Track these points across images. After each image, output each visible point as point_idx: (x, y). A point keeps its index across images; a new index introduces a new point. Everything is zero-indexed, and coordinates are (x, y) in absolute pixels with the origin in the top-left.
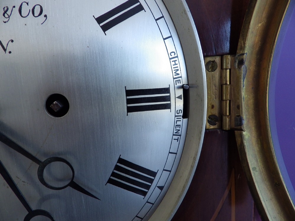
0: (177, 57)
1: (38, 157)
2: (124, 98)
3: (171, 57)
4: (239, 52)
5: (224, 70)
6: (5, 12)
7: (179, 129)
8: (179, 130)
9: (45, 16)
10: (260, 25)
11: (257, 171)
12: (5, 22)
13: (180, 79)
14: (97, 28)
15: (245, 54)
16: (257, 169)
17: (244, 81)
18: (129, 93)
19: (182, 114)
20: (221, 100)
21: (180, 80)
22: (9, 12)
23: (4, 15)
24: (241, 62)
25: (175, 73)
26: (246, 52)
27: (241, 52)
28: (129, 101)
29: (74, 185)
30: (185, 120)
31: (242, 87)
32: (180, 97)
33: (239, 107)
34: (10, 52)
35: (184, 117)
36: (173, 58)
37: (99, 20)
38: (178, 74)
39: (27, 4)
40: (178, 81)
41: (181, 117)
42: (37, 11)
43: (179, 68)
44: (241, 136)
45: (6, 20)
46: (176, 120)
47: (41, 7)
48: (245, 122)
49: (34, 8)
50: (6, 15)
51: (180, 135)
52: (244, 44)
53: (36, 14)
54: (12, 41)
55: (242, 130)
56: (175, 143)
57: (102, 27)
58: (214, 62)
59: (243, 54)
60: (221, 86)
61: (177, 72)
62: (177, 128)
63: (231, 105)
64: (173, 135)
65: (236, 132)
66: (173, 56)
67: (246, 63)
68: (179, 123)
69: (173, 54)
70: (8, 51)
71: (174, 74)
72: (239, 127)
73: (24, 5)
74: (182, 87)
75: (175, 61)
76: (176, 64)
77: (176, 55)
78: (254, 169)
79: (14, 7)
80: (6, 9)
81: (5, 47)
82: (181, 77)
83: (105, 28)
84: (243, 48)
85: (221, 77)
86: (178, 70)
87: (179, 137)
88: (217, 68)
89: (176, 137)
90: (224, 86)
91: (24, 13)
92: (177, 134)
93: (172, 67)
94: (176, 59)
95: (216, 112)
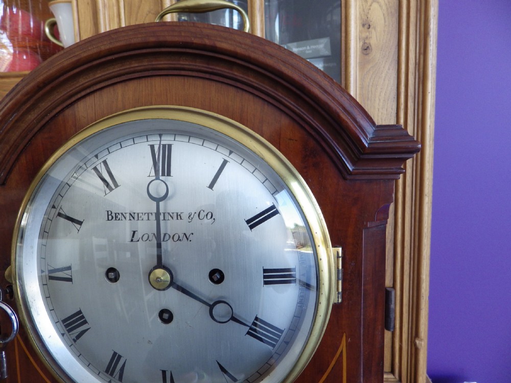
1: (207, 301)
2: (262, 274)
6: (190, 216)
9: (214, 219)
12: (190, 222)
14: (247, 226)
18: (265, 271)
19: (305, 288)
21: (304, 262)
22: (192, 216)
25: (301, 257)
28: (265, 277)
29: (234, 319)
32: (304, 275)
34: (190, 241)
37: (248, 222)
38: (303, 258)
39: (204, 211)
40: (302, 263)
41: (304, 290)
42: (209, 216)
45: (190, 220)
46: (300, 292)
47: (212, 213)
49: (208, 213)
50: (190, 218)
53: (209, 218)
54: (193, 234)
57: (249, 226)
62: (301, 298)
64: (298, 303)
68: (302, 294)
73: (202, 212)
79: (195, 213)
80: (190, 214)
81: (188, 237)
82: (305, 260)
83: (251, 227)
86: (302, 255)
87: (302, 305)
89: (300, 305)
91: (201, 217)
92: (300, 302)
93: (299, 253)
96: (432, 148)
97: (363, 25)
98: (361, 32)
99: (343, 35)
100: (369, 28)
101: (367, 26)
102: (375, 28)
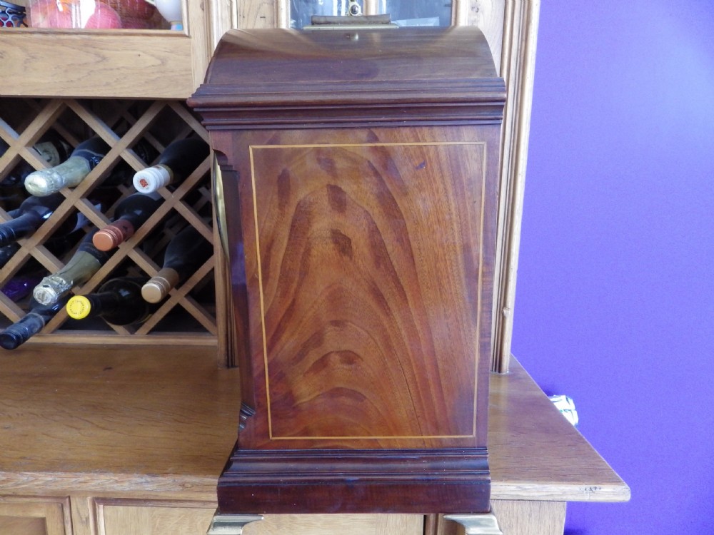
96: (528, 130)
97: (473, 8)
98: (469, 15)
99: (453, 16)
100: (477, 12)
101: (475, 9)
102: (483, 12)
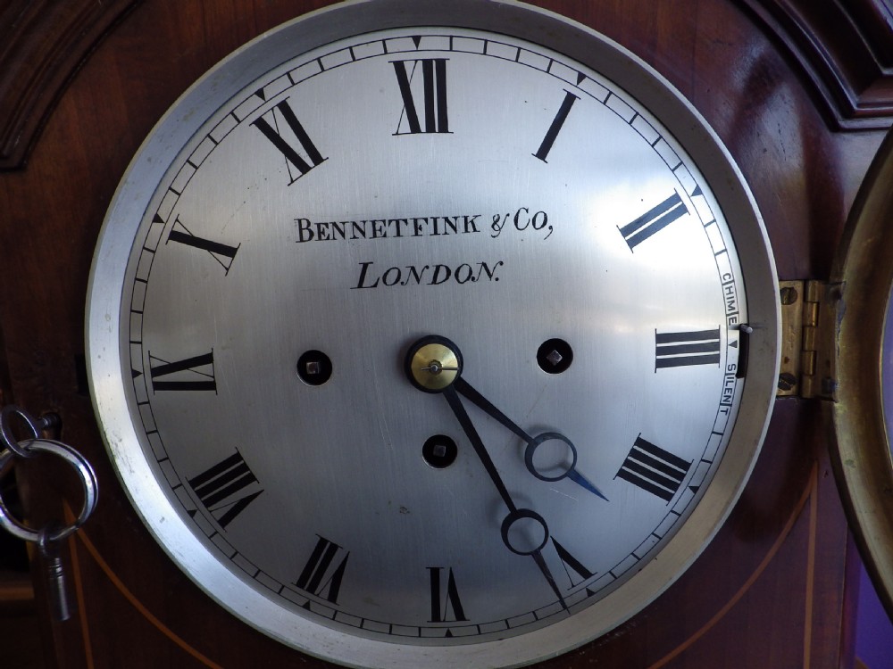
0: (733, 281)
2: (653, 346)
3: (724, 282)
4: (833, 279)
5: (809, 304)
6: (495, 223)
7: (729, 394)
8: (730, 397)
9: (551, 228)
10: (869, 240)
11: (854, 467)
12: (494, 237)
13: (736, 315)
14: (622, 242)
15: (843, 284)
16: (856, 463)
17: (840, 323)
18: (660, 338)
19: (735, 372)
20: (802, 350)
21: (735, 318)
22: (500, 223)
23: (493, 226)
24: (837, 295)
25: (729, 306)
26: (844, 280)
27: (836, 280)
28: (659, 351)
29: (574, 475)
30: (741, 381)
31: (836, 333)
32: (734, 344)
33: (829, 364)
34: (497, 279)
35: (738, 376)
36: (727, 283)
37: (625, 231)
38: (734, 308)
39: (527, 211)
40: (732, 318)
41: (734, 376)
42: (539, 222)
43: (735, 299)
44: (831, 411)
45: (495, 233)
46: (726, 380)
47: (545, 214)
48: (839, 388)
49: (536, 215)
50: (496, 227)
51: (731, 405)
52: (842, 268)
53: (538, 225)
54: (501, 263)
55: (832, 400)
56: (723, 417)
57: (627, 241)
58: (792, 289)
59: (841, 283)
60: (803, 327)
61: (733, 305)
62: (727, 394)
63: (817, 360)
64: (721, 404)
65: (823, 401)
66: (728, 280)
67: (845, 297)
68: (730, 385)
69: (727, 277)
70: (493, 278)
71: (728, 308)
72: (827, 396)
73: (523, 212)
74: (739, 328)
75: (729, 288)
76: (730, 293)
77: (732, 279)
78: (849, 462)
79: (508, 215)
80: (496, 218)
81: (491, 271)
82: (738, 313)
83: (632, 243)
84: (840, 274)
85: (804, 314)
86: (733, 302)
87: (729, 407)
88: (796, 298)
89: (724, 408)
90: (808, 329)
91: (521, 224)
92: (726, 402)
93: (726, 296)
94: (732, 284)
95: (792, 369)
